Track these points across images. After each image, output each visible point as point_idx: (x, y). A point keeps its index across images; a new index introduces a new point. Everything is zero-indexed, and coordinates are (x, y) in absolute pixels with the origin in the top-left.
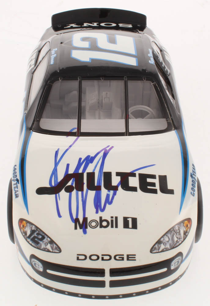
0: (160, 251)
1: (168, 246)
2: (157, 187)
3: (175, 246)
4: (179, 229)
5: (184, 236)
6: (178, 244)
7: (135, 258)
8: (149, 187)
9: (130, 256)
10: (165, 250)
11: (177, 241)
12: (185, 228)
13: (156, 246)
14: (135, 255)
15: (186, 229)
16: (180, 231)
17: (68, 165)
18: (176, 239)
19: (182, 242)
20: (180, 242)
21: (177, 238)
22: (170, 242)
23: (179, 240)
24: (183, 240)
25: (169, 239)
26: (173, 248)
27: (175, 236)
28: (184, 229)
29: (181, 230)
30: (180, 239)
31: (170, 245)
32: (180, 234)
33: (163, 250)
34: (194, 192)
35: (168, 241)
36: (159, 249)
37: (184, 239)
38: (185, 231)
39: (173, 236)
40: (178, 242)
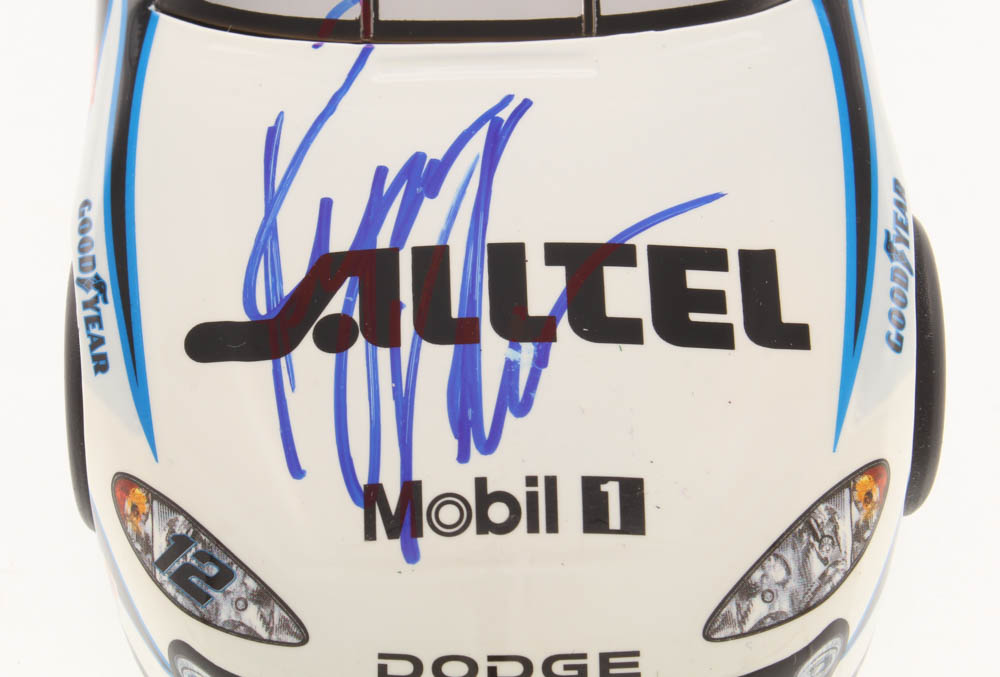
0: (747, 628)
1: (783, 605)
2: (734, 314)
3: (816, 599)
4: (832, 520)
5: (857, 544)
6: (828, 588)
7: (635, 665)
8: (695, 317)
9: (612, 660)
10: (769, 621)
11: (824, 575)
12: (859, 510)
13: (732, 607)
14: (636, 654)
15: (865, 512)
16: (836, 528)
17: (326, 206)
18: (817, 568)
19: (847, 574)
20: (838, 578)
21: (825, 561)
22: (793, 584)
23: (831, 571)
24: (849, 566)
25: (788, 571)
26: (808, 609)
27: (813, 555)
28: (857, 516)
29: (840, 522)
30: (835, 563)
31: (793, 598)
32: (836, 542)
33: (761, 622)
34: (902, 333)
35: (783, 584)
36: (742, 622)
37: (855, 562)
38: (861, 523)
39: (806, 553)
40: (830, 579)
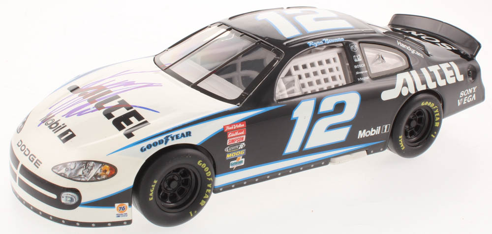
0: (59, 173)
1: (68, 174)
3: (75, 179)
4: (92, 167)
5: (94, 178)
6: (79, 179)
7: (39, 165)
8: (122, 123)
9: (38, 162)
10: (63, 175)
11: (80, 175)
12: (101, 171)
13: (60, 166)
14: (41, 163)
15: (102, 173)
16: (91, 169)
18: (80, 173)
19: (86, 181)
20: (83, 179)
21: (83, 173)
22: (73, 171)
23: (83, 176)
24: (88, 180)
25: (74, 168)
26: (71, 179)
27: (82, 169)
28: (99, 172)
29: (94, 169)
30: (85, 176)
31: (70, 174)
32: (89, 171)
33: (62, 173)
34: (147, 149)
35: (72, 169)
36: (59, 171)
37: (91, 181)
38: (99, 174)
39: (81, 168)
40: (81, 178)
